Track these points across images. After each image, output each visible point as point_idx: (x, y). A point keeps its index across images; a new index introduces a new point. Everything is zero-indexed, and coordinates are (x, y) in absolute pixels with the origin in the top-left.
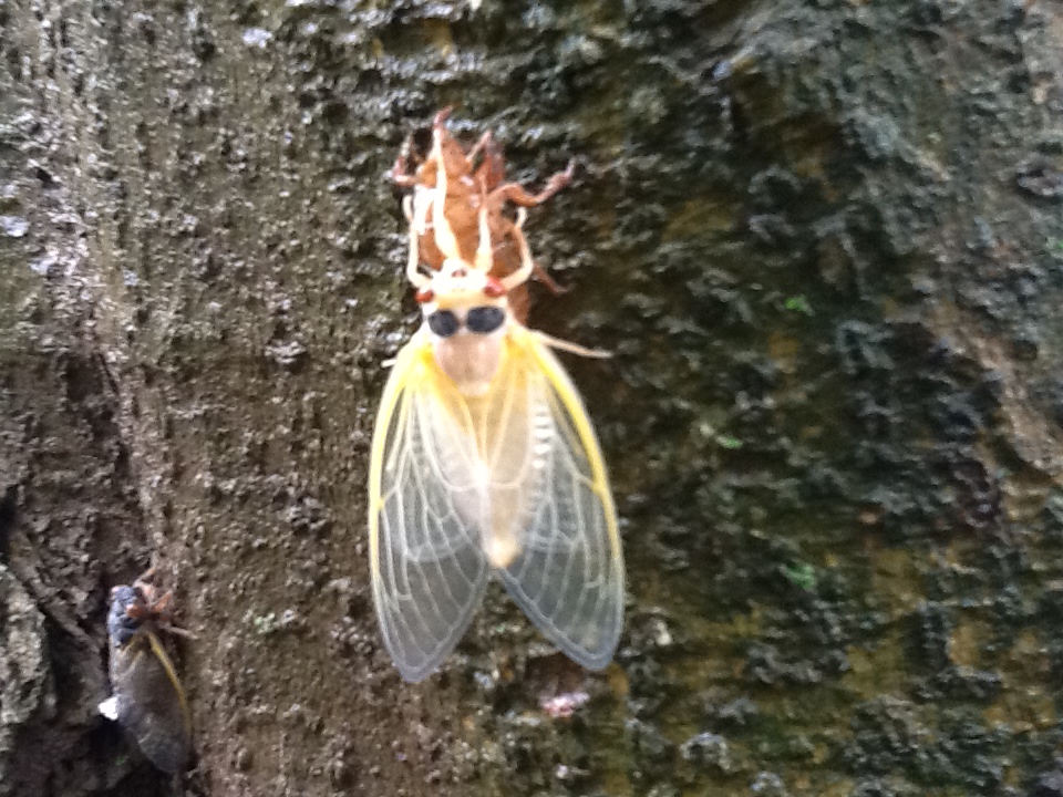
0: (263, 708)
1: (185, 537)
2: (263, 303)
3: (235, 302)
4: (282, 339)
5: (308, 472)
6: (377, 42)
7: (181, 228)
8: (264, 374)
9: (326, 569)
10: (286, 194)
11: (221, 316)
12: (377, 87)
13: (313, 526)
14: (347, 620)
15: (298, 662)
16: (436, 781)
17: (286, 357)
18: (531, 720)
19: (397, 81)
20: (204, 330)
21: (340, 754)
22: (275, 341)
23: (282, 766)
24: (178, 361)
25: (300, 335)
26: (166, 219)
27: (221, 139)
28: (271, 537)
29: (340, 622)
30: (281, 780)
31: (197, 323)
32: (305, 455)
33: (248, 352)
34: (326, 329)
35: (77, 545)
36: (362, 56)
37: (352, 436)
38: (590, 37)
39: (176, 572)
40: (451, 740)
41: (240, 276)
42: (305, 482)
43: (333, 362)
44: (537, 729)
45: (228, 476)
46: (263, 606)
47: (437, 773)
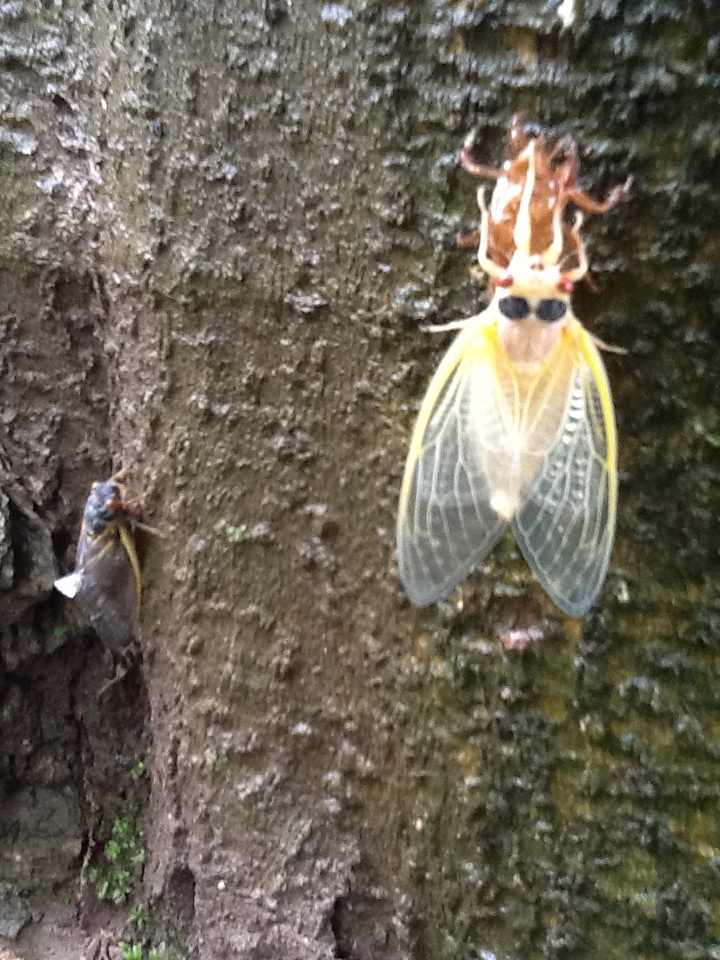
0: (222, 605)
1: (169, 449)
2: (291, 254)
3: (261, 248)
4: (303, 290)
5: (304, 409)
6: (459, 39)
7: (219, 175)
8: (278, 318)
9: (303, 495)
10: (336, 161)
11: (245, 259)
12: (449, 80)
13: (301, 456)
14: (316, 540)
15: (261, 569)
16: (377, 686)
17: (305, 306)
18: (483, 646)
19: (472, 78)
20: (224, 269)
21: (289, 652)
22: (295, 290)
23: (231, 656)
24: (193, 293)
25: (324, 289)
26: (205, 164)
27: (276, 101)
28: (255, 459)
29: (308, 541)
30: (229, 667)
31: (218, 262)
32: (305, 394)
33: (267, 297)
34: (352, 287)
35: (40, 439)
36: (442, 51)
37: (358, 384)
38: (669, 71)
39: (154, 478)
40: (399, 655)
41: (272, 228)
42: (299, 417)
43: (353, 317)
44: (488, 655)
45: (223, 402)
46: (237, 518)
47: (379, 679)
